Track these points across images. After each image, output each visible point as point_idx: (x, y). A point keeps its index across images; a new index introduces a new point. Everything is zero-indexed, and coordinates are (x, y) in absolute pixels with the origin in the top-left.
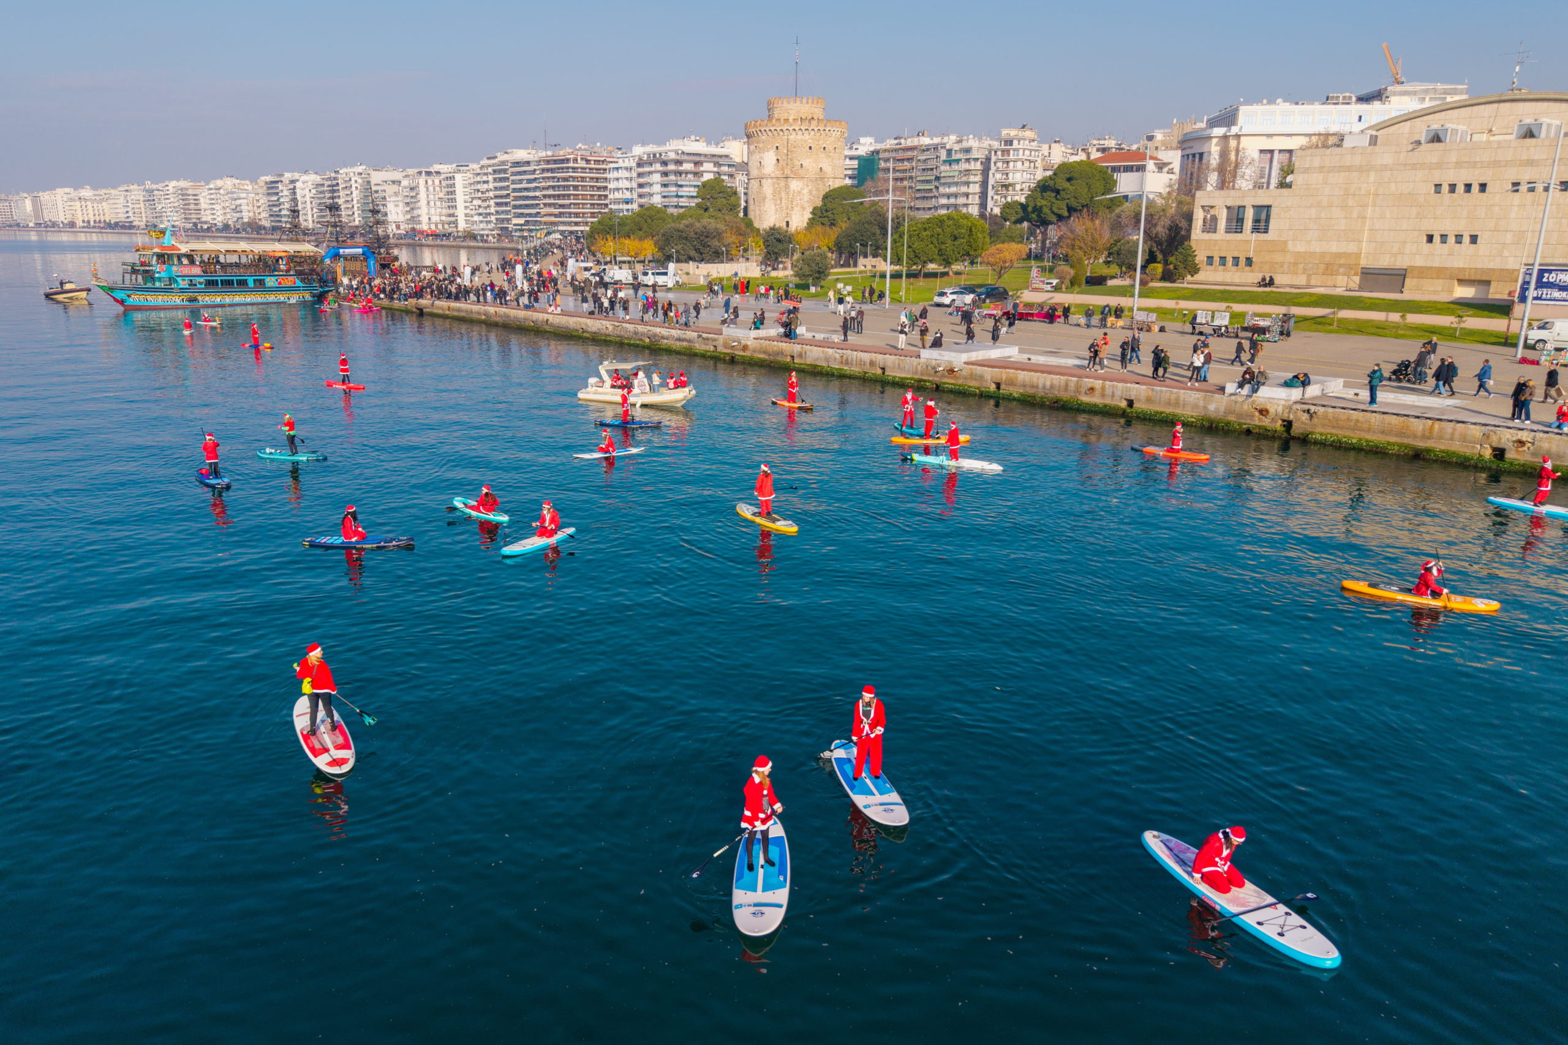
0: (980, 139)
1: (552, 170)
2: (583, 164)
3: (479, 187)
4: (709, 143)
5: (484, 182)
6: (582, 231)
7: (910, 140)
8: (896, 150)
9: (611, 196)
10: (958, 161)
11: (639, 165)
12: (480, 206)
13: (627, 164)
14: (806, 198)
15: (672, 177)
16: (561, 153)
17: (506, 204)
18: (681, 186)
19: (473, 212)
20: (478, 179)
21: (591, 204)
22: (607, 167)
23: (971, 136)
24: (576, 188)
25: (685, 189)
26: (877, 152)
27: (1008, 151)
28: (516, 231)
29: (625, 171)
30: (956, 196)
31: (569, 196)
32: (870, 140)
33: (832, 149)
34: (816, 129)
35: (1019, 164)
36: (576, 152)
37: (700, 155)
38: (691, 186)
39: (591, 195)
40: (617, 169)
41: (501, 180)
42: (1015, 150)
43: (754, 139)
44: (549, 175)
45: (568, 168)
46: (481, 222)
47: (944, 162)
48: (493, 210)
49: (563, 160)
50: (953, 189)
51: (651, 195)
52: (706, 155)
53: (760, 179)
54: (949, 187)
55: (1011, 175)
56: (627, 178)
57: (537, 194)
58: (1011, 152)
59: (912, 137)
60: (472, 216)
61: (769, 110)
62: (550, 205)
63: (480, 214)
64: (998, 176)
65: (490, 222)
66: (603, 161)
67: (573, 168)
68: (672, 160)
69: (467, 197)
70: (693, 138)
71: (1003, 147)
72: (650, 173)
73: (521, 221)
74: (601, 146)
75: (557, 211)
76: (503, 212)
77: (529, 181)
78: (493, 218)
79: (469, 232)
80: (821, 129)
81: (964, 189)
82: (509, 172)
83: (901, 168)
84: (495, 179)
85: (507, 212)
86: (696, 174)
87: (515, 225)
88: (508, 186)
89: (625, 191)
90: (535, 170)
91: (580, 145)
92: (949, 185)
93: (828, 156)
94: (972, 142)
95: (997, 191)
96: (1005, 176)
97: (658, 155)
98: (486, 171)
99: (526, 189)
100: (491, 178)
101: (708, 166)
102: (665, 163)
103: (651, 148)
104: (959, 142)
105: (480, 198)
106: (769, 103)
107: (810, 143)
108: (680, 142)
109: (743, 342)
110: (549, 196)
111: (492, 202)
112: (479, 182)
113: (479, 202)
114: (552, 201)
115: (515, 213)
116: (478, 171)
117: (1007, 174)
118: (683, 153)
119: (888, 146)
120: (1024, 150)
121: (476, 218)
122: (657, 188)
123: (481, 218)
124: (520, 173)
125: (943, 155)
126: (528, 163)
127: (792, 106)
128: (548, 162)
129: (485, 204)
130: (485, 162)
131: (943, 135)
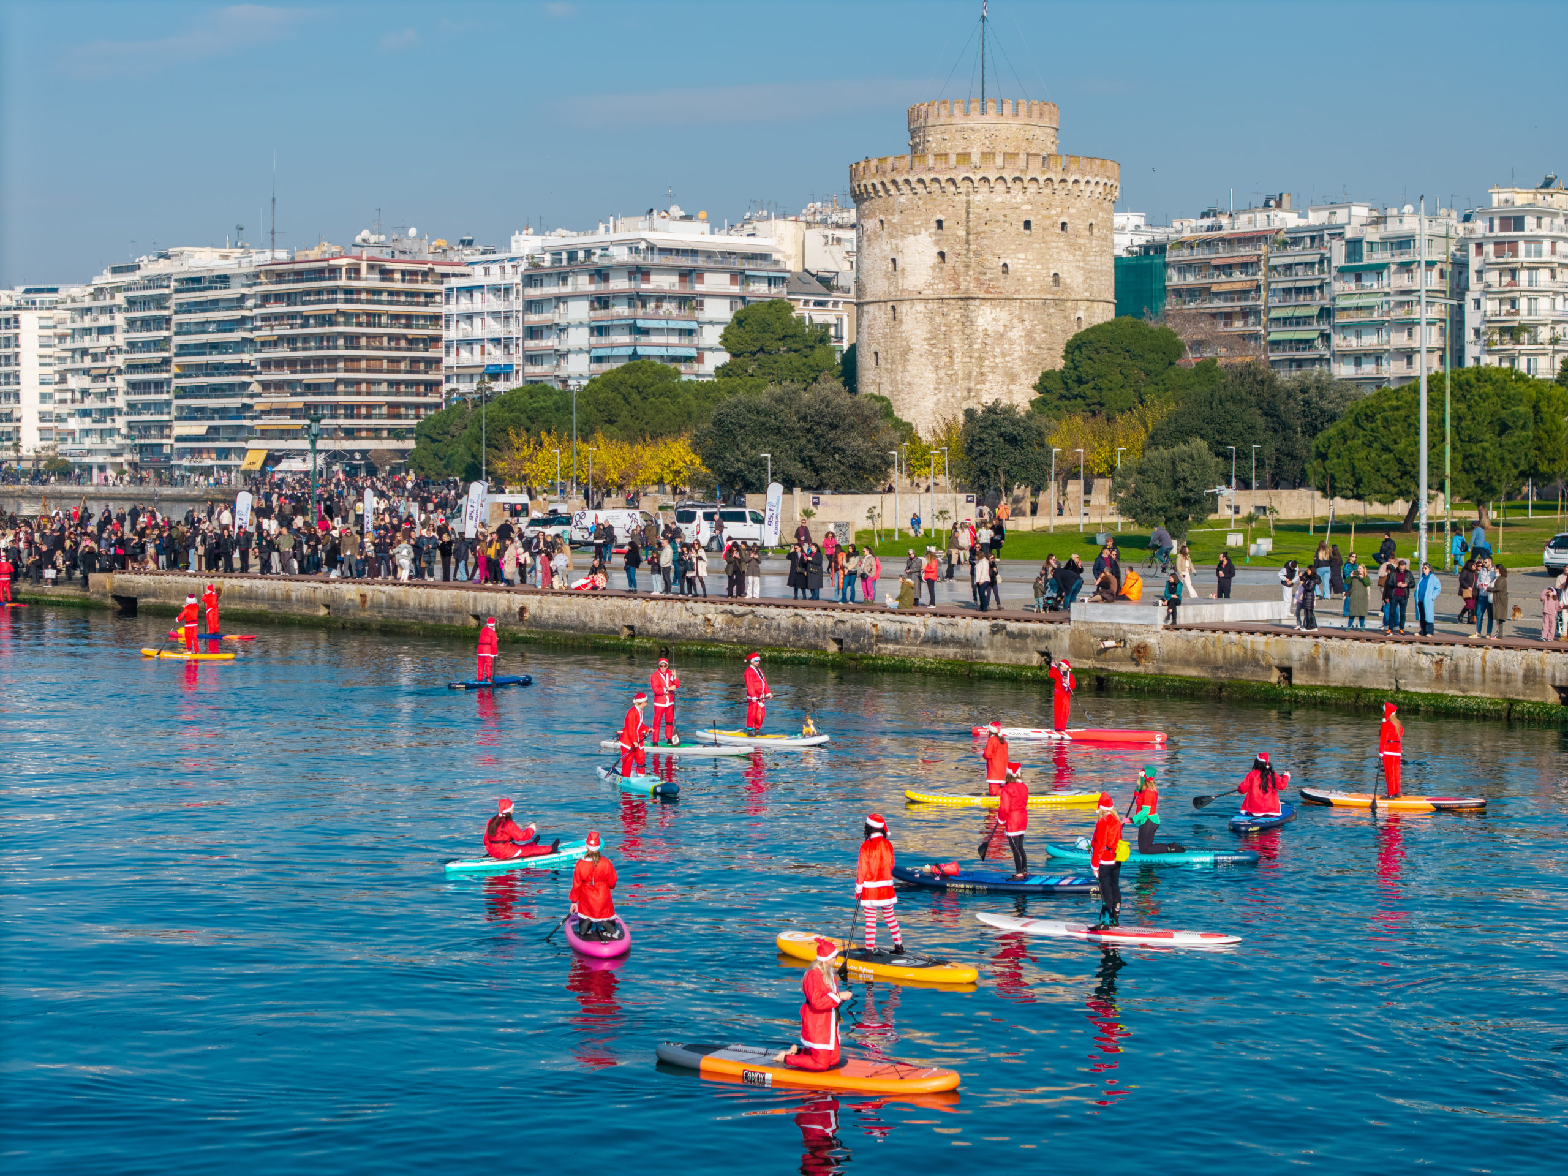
0: (1432, 215)
1: (290, 298)
2: (374, 281)
3: (87, 342)
4: (716, 226)
5: (102, 331)
6: (364, 453)
7: (1244, 218)
8: (1209, 243)
9: (450, 360)
10: (1379, 270)
11: (530, 280)
12: (85, 393)
13: (495, 277)
14: (1018, 350)
15: (621, 310)
16: (315, 254)
17: (159, 386)
18: (646, 332)
19: (64, 410)
20: (87, 322)
21: (392, 383)
22: (441, 288)
23: (1408, 208)
24: (352, 341)
25: (654, 339)
26: (1161, 249)
27: (1513, 244)
28: (182, 453)
29: (490, 297)
30: (1377, 357)
31: (333, 361)
32: (1135, 219)
33: (1082, 227)
34: (1042, 179)
35: (1544, 276)
36: (356, 251)
37: (694, 253)
38: (671, 331)
39: (391, 360)
40: (470, 290)
41: (147, 324)
42: (1529, 240)
43: (877, 202)
44: (282, 308)
45: (333, 291)
46: (87, 432)
47: (1342, 271)
48: (120, 402)
49: (321, 271)
50: (1369, 341)
51: (562, 355)
52: (709, 254)
53: (894, 305)
54: (1358, 335)
55: (1523, 304)
56: (495, 315)
57: (246, 358)
58: (1522, 246)
59: (1250, 209)
60: (60, 419)
61: (913, 133)
62: (279, 386)
63: (85, 413)
64: (1490, 306)
65: (111, 432)
66: (425, 274)
67: (348, 291)
68: (621, 267)
69: (49, 370)
70: (676, 211)
71: (1497, 232)
72: (560, 299)
73: (199, 428)
74: (420, 237)
75: (298, 401)
76: (147, 406)
77: (225, 326)
78: (121, 422)
79: (52, 460)
80: (1056, 178)
81: (1399, 340)
82: (172, 303)
83: (1227, 287)
84: (131, 324)
85: (159, 407)
86: (684, 301)
87: (179, 439)
88: (167, 340)
89: (489, 347)
90: (243, 297)
91: (365, 234)
92: (1358, 329)
93: (1074, 247)
94: (1410, 223)
95: (1489, 343)
96: (1507, 307)
97: (581, 255)
98: (108, 302)
99: (215, 346)
100: (120, 319)
101: (716, 282)
102: (601, 274)
103: (562, 239)
104: (1379, 221)
105: (86, 372)
106: (912, 115)
107: (1027, 211)
108: (641, 222)
109: (1134, 639)
110: (279, 364)
111: (120, 382)
112: (87, 331)
113: (86, 382)
114: (286, 375)
115: (180, 408)
116: (88, 302)
117: (1513, 302)
118: (651, 248)
119: (1187, 234)
120: (1554, 240)
121: (73, 424)
122: (579, 338)
123: (87, 423)
124: (201, 306)
125: (1338, 254)
126: (224, 280)
127: (975, 120)
128: (279, 277)
129: (101, 387)
130: (106, 279)
131: (1333, 206)
